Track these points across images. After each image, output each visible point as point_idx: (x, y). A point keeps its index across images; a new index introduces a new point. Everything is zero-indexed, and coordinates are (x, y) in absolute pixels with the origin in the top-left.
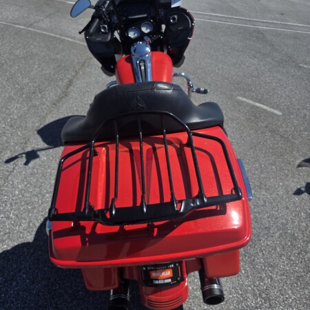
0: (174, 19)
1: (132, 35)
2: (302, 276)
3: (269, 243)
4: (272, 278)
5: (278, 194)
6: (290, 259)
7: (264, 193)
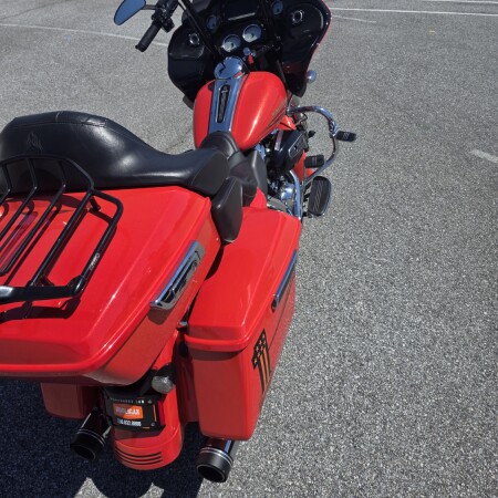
0: (298, 16)
1: (227, 47)
2: (445, 485)
3: (405, 412)
4: (380, 472)
5: (468, 331)
6: (434, 450)
7: (441, 323)
